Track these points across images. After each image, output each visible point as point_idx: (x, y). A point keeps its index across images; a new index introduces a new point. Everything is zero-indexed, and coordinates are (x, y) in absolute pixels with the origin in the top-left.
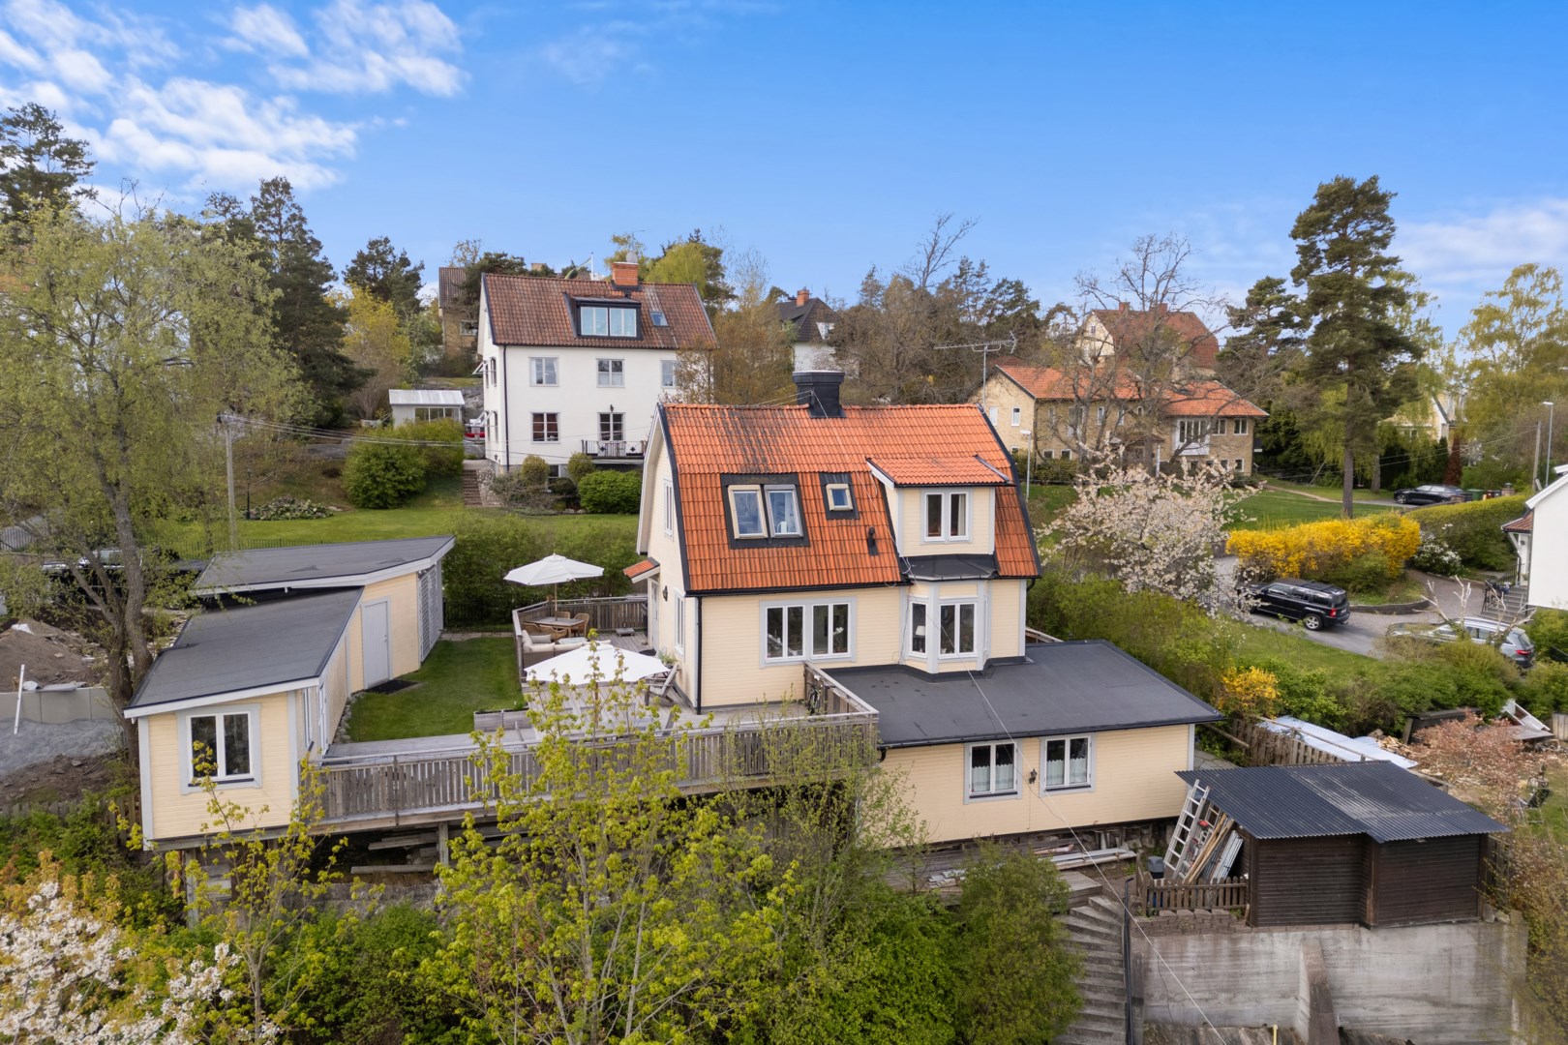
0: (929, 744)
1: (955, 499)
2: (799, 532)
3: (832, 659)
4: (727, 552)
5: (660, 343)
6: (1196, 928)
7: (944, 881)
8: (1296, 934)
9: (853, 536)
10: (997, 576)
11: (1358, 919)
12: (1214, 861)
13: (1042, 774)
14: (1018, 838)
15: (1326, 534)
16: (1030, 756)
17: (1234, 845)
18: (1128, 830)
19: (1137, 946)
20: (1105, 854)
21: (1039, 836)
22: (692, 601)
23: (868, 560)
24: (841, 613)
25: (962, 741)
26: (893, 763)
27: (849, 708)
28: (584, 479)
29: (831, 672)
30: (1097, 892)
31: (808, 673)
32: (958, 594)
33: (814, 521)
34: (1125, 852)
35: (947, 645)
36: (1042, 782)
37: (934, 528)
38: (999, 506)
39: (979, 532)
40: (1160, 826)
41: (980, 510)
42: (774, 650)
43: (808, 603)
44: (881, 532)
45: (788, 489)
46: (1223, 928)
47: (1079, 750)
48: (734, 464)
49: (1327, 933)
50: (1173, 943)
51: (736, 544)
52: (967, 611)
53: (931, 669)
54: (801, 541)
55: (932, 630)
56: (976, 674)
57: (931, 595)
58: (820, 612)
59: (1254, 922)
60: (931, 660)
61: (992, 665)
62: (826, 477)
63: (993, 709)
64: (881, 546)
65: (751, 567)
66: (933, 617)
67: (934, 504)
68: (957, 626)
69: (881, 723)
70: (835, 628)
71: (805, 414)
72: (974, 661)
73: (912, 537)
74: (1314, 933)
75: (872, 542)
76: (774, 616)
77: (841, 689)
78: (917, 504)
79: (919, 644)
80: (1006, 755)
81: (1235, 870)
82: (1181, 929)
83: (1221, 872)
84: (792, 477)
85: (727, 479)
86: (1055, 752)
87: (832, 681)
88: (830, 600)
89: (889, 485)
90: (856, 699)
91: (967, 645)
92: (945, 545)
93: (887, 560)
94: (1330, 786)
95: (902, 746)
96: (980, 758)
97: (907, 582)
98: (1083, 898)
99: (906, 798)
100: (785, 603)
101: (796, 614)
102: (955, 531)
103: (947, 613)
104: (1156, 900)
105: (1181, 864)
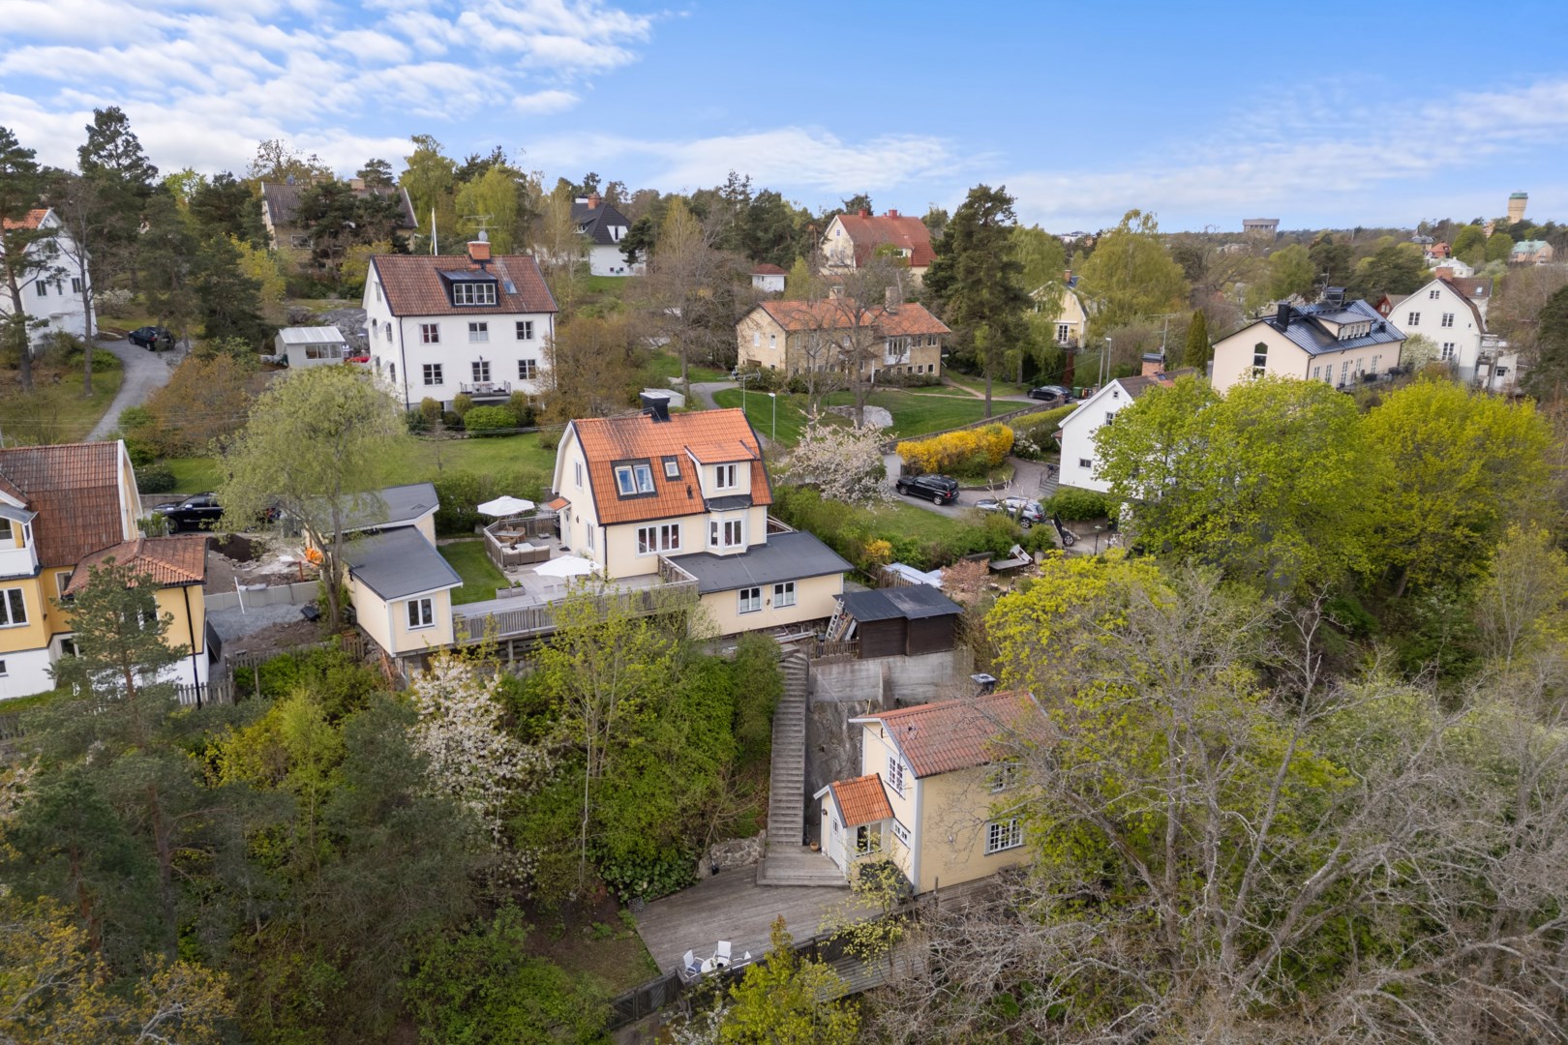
0: (721, 591)
1: (731, 468)
2: (652, 490)
3: (672, 552)
4: (617, 503)
5: (513, 308)
6: (836, 661)
7: (729, 651)
8: (878, 661)
9: (680, 489)
10: (752, 505)
11: (903, 653)
12: (845, 634)
13: (773, 600)
14: (761, 631)
15: (955, 441)
16: (767, 592)
17: (854, 625)
18: (814, 623)
19: (813, 670)
20: (803, 634)
21: (772, 629)
22: (602, 529)
23: (688, 502)
24: (675, 528)
25: (736, 588)
26: (706, 601)
27: (684, 578)
28: (468, 414)
29: (671, 558)
30: (797, 651)
31: (660, 560)
32: (732, 516)
33: (660, 483)
34: (812, 633)
35: (728, 541)
36: (773, 604)
37: (720, 483)
38: (753, 468)
39: (743, 484)
40: (827, 620)
41: (743, 473)
42: (642, 549)
43: (658, 526)
44: (694, 486)
45: (646, 468)
46: (848, 661)
47: (790, 588)
48: (616, 455)
49: (891, 659)
50: (827, 668)
51: (621, 498)
52: (738, 525)
53: (720, 554)
54: (654, 494)
55: (721, 535)
56: (741, 555)
57: (720, 518)
58: (665, 530)
59: (861, 657)
60: (721, 549)
61: (751, 549)
62: (665, 459)
63: (749, 573)
64: (694, 494)
65: (630, 509)
66: (721, 529)
67: (720, 471)
68: (733, 532)
69: (700, 583)
70: (672, 535)
71: (650, 421)
72: (741, 548)
73: (710, 488)
74: (886, 660)
75: (689, 492)
76: (642, 533)
77: (679, 569)
78: (713, 472)
79: (714, 541)
80: (756, 593)
81: (853, 636)
82: (830, 662)
83: (848, 637)
84: (647, 460)
85: (614, 464)
86: (779, 590)
87: (673, 564)
88: (670, 523)
89: (698, 464)
90: (687, 574)
91: (738, 540)
92: (727, 491)
93: (697, 501)
94: (899, 597)
95: (709, 593)
96: (744, 595)
97: (708, 512)
98: (791, 654)
99: (712, 616)
100: (647, 526)
101: (652, 531)
102: (731, 484)
103: (728, 525)
104: (819, 651)
105: (833, 634)
